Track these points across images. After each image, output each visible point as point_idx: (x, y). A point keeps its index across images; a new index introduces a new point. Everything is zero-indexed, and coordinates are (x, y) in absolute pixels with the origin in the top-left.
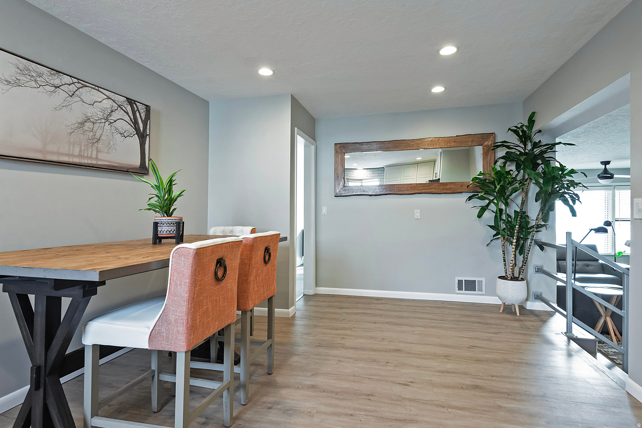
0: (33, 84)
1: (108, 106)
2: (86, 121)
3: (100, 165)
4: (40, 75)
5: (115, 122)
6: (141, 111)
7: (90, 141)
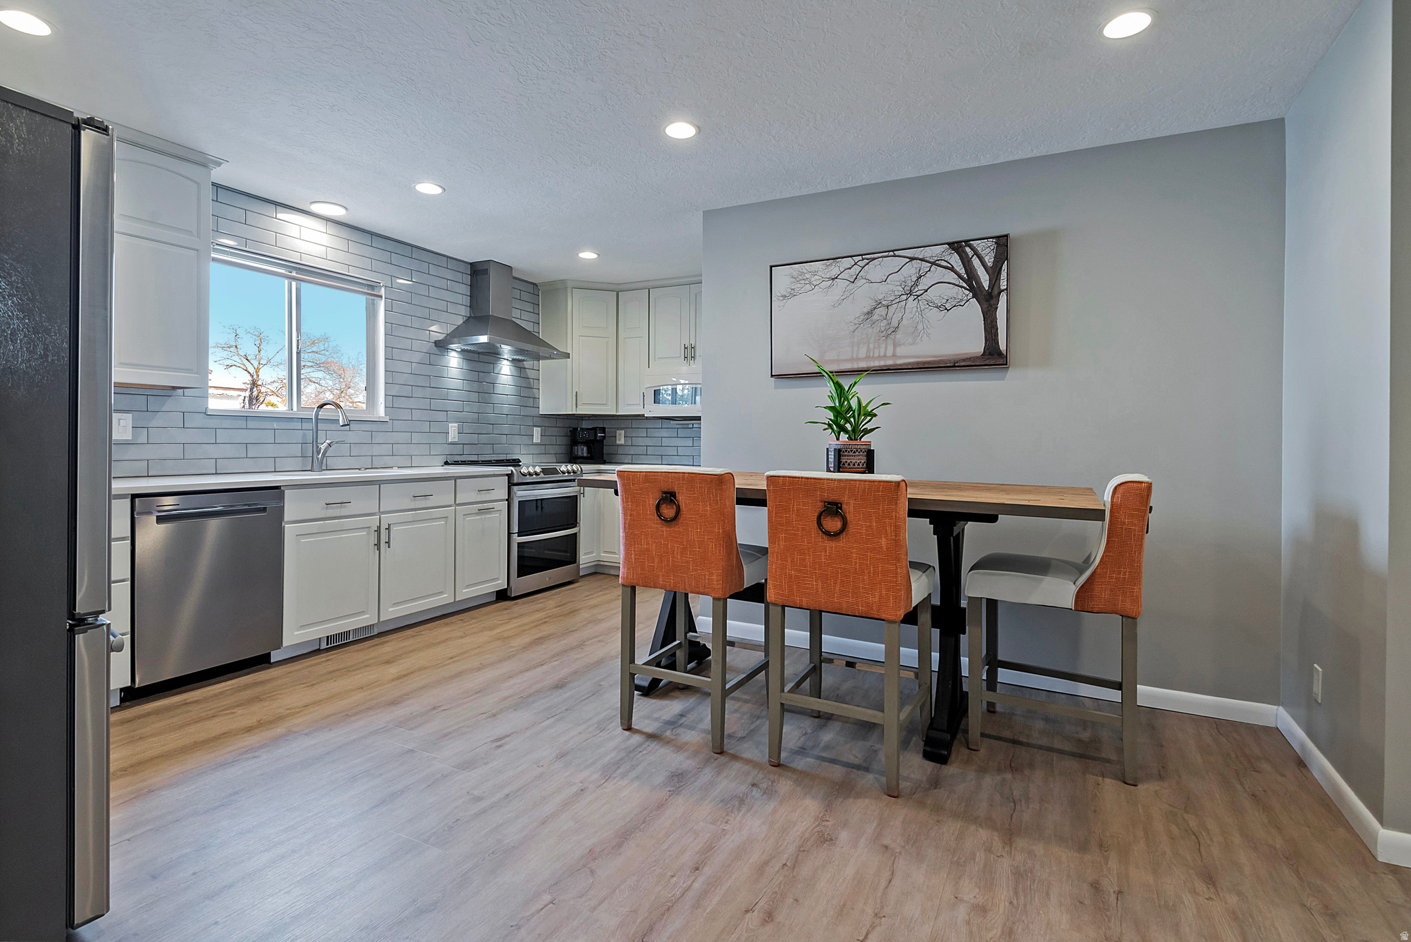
0: (808, 287)
1: (913, 271)
2: (875, 308)
3: (900, 365)
4: (815, 273)
5: (927, 291)
6: (983, 253)
7: (883, 334)
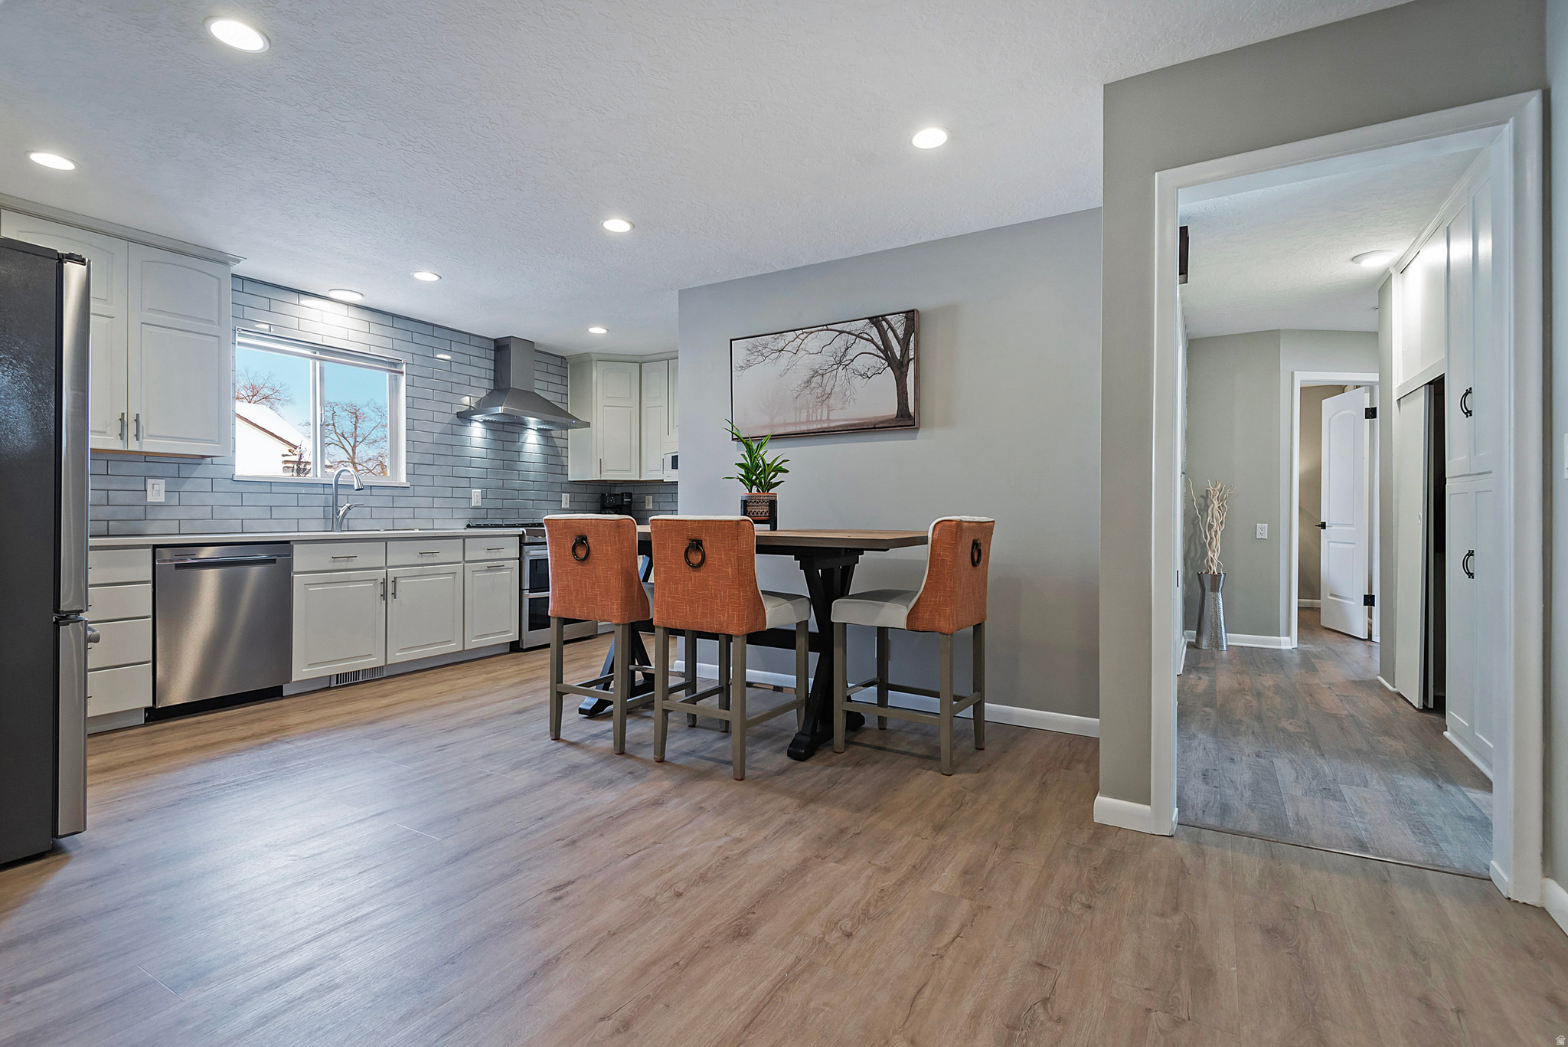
0: (760, 359)
1: (842, 343)
2: (813, 377)
3: (833, 427)
4: (765, 346)
5: (852, 361)
6: (895, 327)
7: (819, 400)
